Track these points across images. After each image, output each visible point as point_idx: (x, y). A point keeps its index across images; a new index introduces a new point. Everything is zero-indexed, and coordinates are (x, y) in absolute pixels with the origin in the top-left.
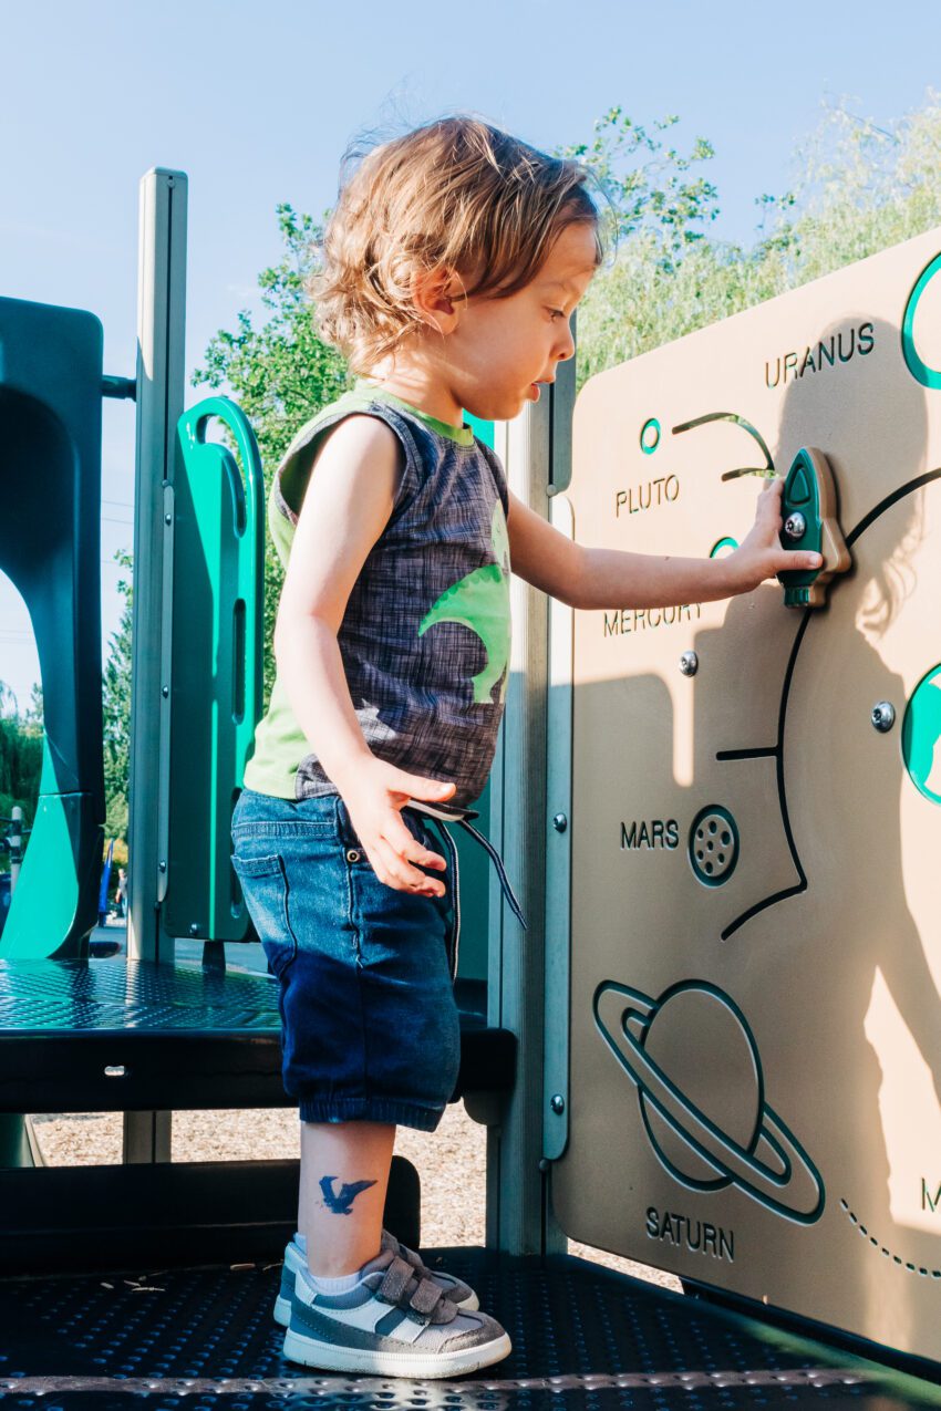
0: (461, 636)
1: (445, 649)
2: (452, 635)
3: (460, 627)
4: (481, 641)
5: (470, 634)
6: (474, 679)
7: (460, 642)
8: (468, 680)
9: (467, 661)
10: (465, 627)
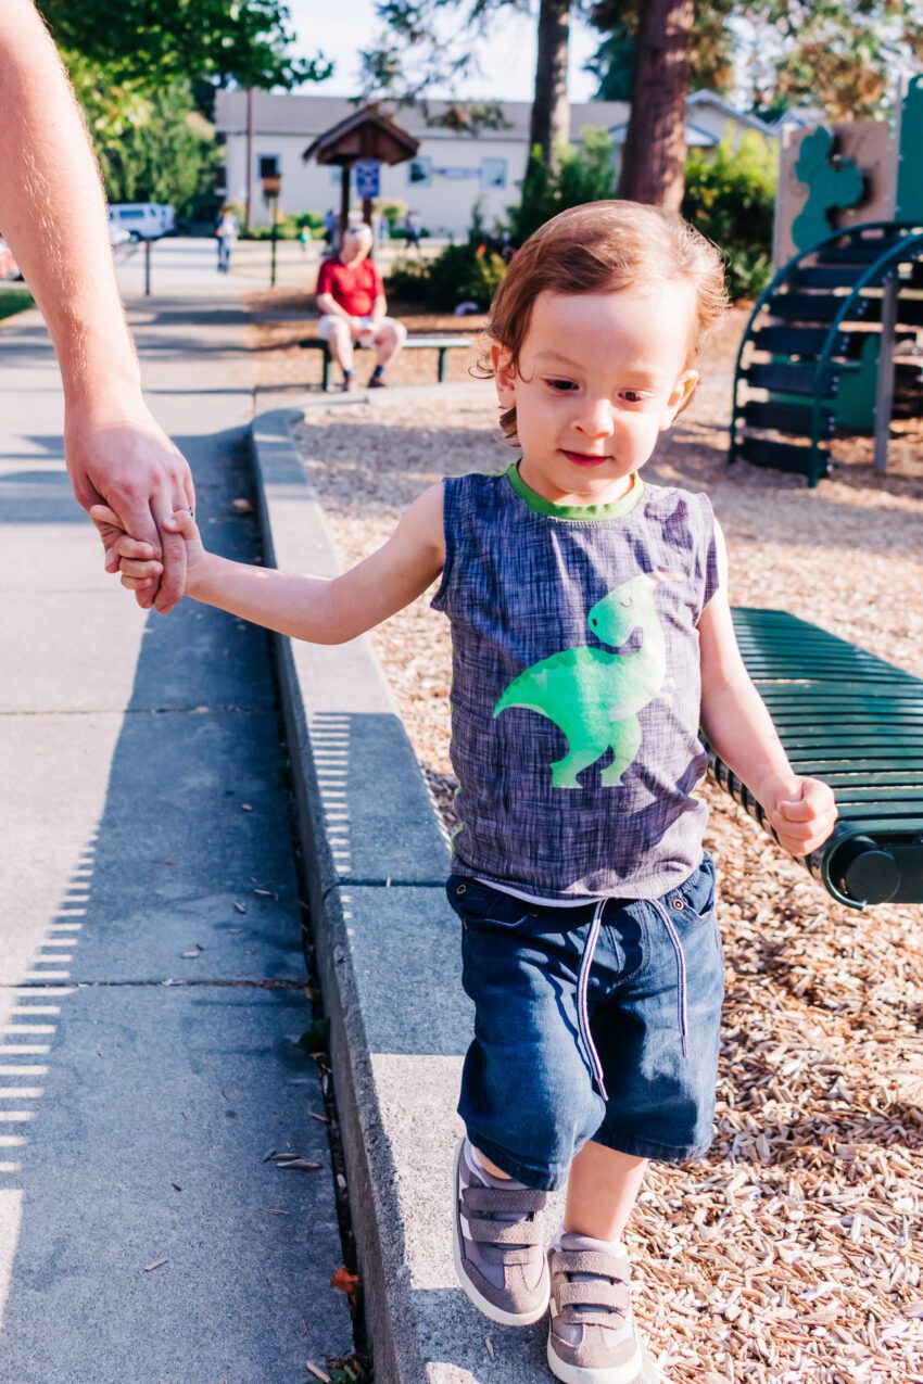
0: (532, 722)
1: (517, 733)
2: (524, 721)
3: (531, 714)
4: (558, 728)
5: (543, 720)
6: (552, 765)
7: (533, 728)
8: (546, 765)
9: (543, 747)
10: (537, 714)
